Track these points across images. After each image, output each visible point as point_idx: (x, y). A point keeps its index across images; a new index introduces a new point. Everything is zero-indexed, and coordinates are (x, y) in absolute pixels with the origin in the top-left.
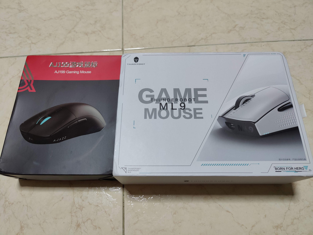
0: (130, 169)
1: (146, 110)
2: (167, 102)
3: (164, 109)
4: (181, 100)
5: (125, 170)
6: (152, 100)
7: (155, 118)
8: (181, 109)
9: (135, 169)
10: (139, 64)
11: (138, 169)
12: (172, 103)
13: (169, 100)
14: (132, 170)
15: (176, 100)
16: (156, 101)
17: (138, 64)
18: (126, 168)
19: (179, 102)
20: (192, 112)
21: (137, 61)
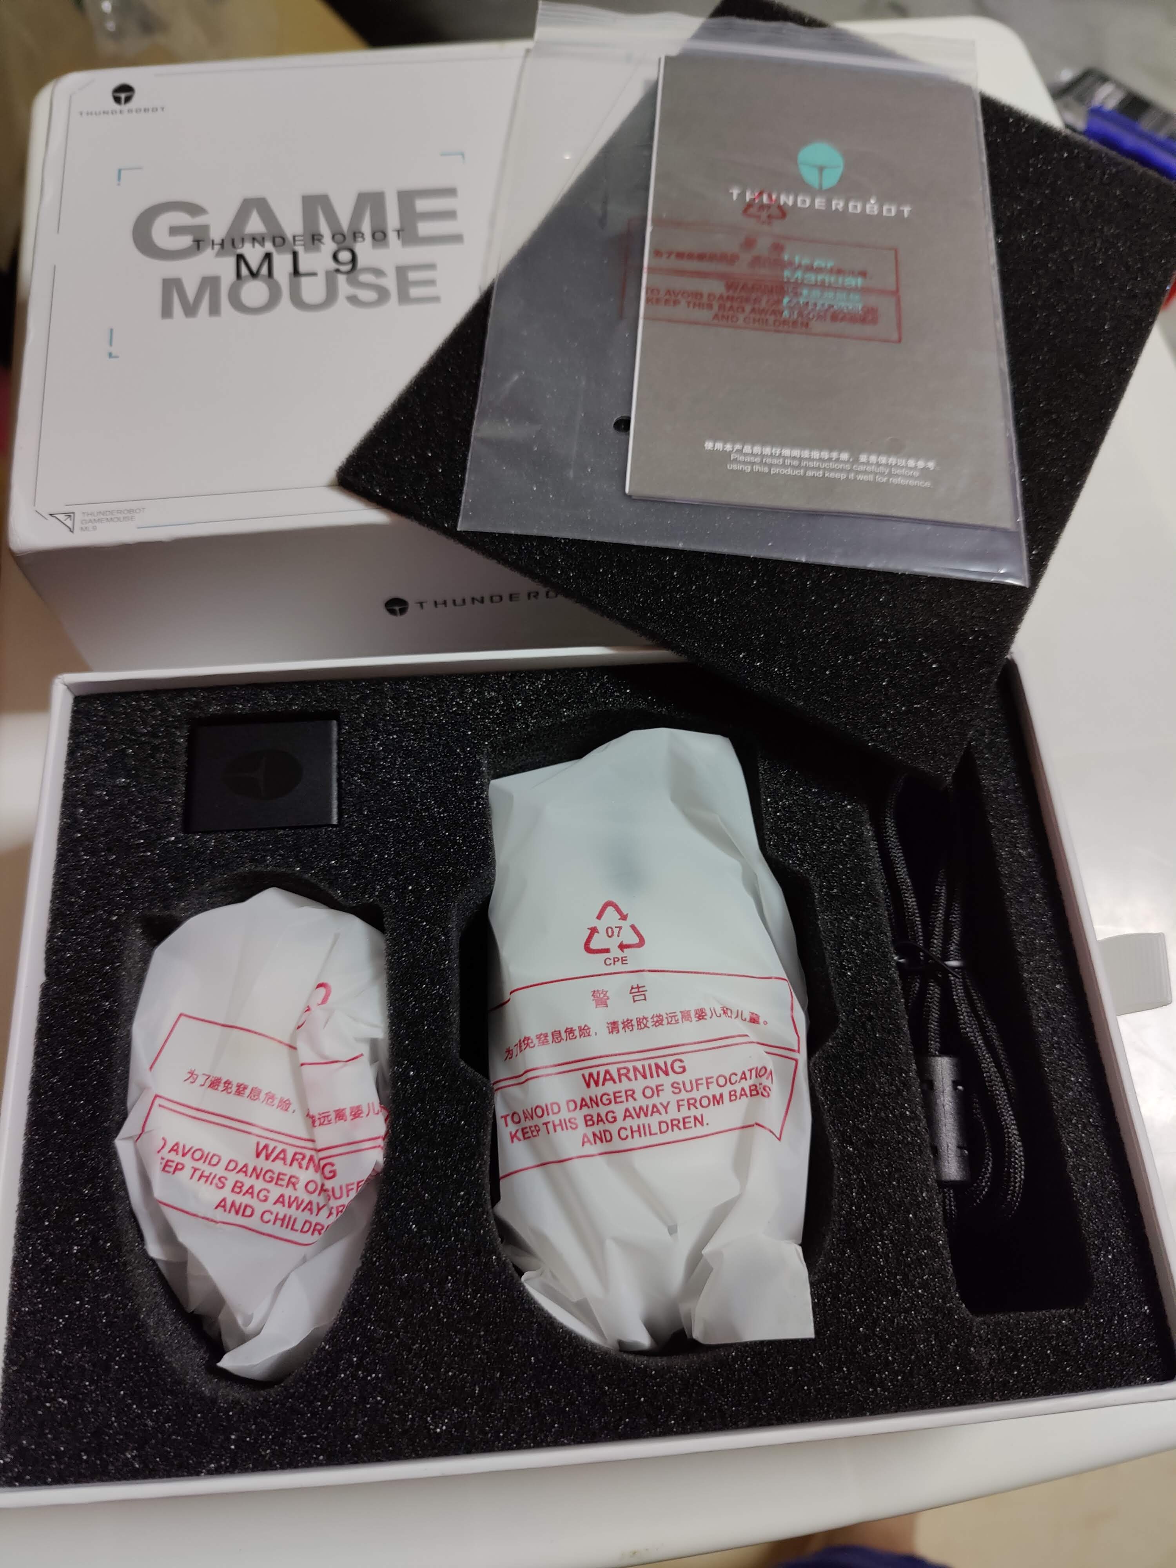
0: (90, 517)
1: (172, 286)
2: (269, 247)
3: (254, 275)
4: (339, 237)
5: (69, 522)
6: (199, 244)
7: (215, 309)
8: (338, 271)
9: (119, 515)
10: (138, 111)
11: (129, 511)
12: (295, 255)
13: (280, 240)
14: (100, 520)
15: (315, 239)
16: (217, 247)
17: (130, 111)
18: (69, 515)
19: (328, 246)
20: (390, 282)
21: (128, 99)
